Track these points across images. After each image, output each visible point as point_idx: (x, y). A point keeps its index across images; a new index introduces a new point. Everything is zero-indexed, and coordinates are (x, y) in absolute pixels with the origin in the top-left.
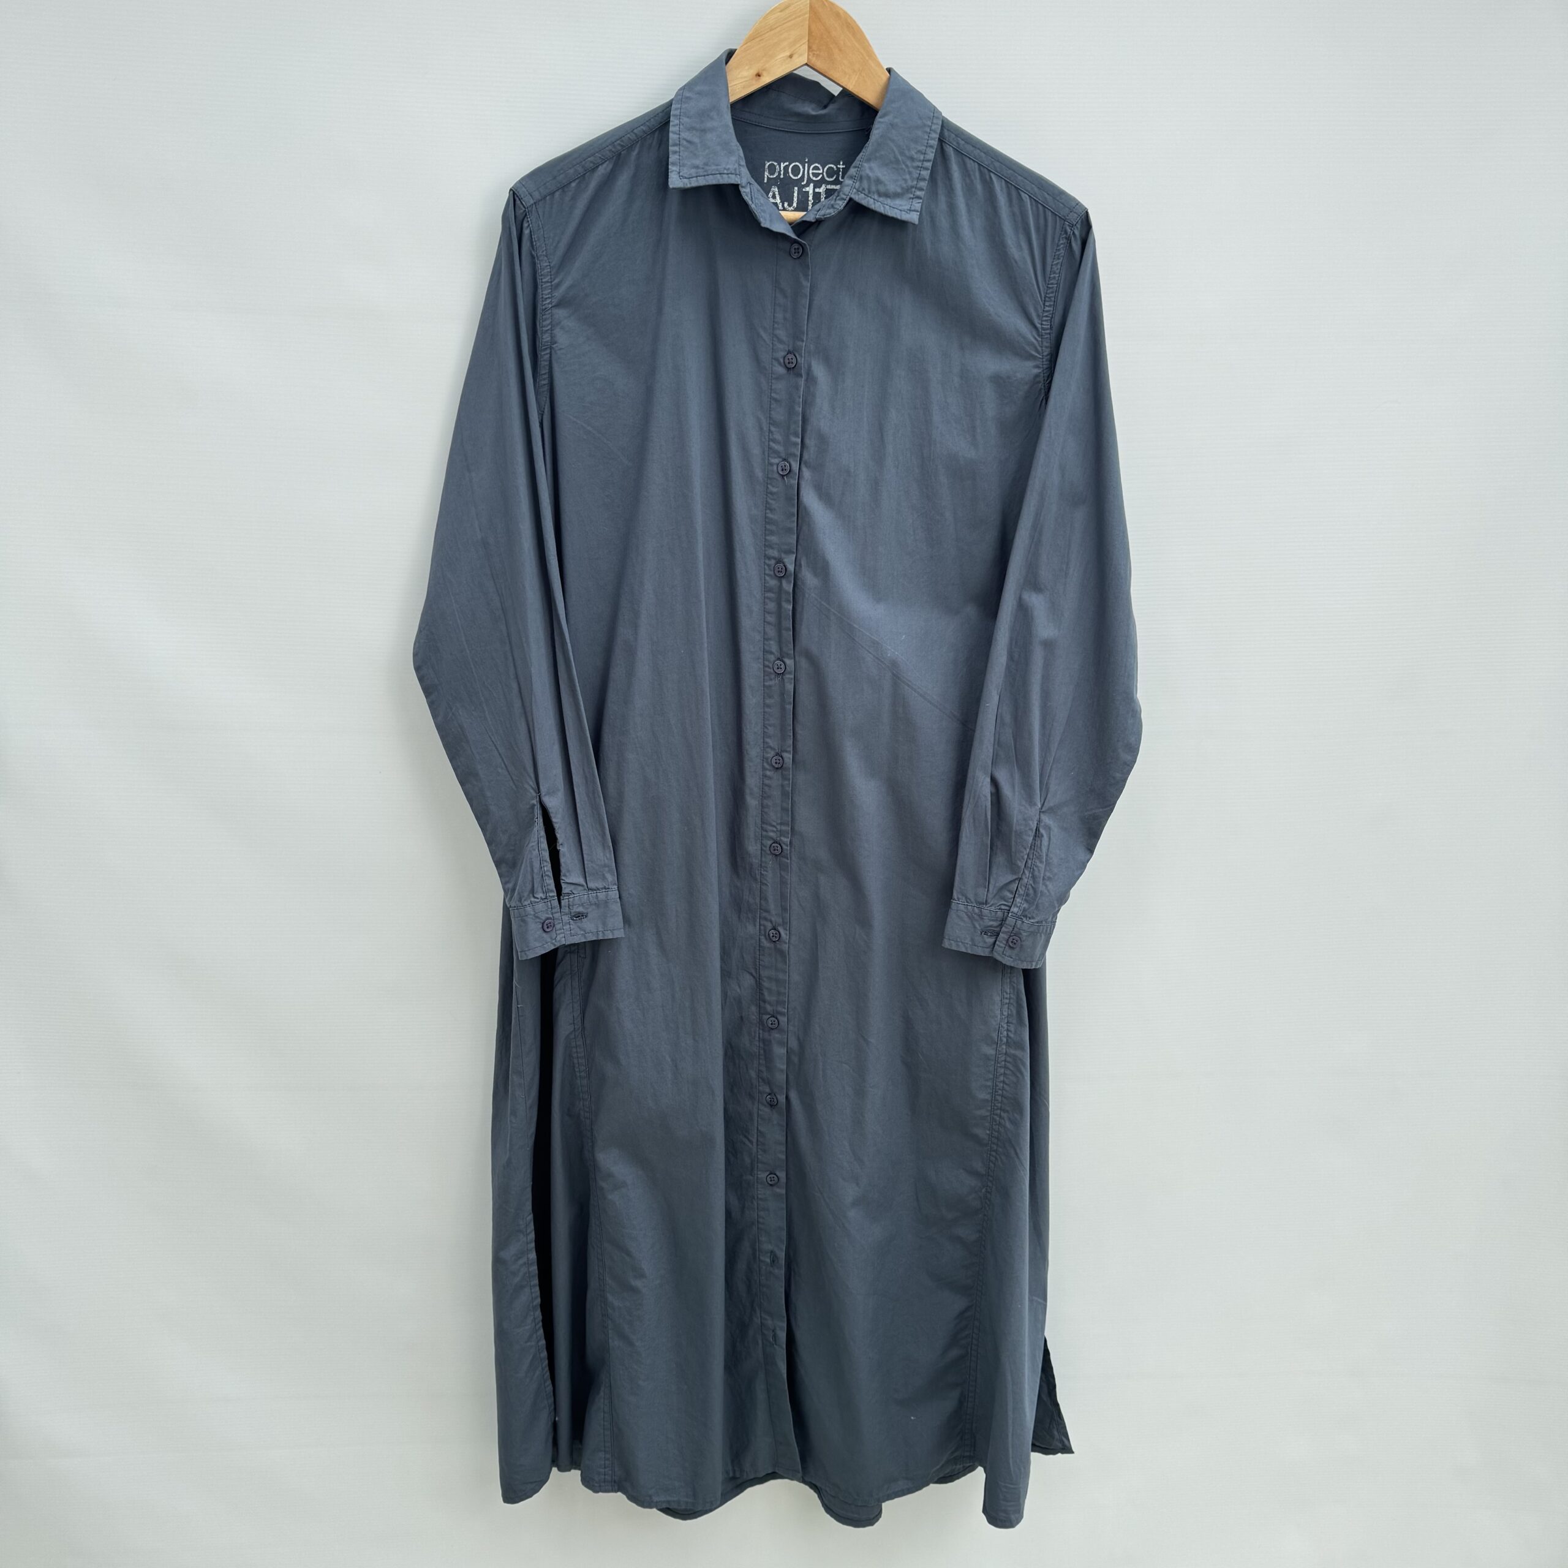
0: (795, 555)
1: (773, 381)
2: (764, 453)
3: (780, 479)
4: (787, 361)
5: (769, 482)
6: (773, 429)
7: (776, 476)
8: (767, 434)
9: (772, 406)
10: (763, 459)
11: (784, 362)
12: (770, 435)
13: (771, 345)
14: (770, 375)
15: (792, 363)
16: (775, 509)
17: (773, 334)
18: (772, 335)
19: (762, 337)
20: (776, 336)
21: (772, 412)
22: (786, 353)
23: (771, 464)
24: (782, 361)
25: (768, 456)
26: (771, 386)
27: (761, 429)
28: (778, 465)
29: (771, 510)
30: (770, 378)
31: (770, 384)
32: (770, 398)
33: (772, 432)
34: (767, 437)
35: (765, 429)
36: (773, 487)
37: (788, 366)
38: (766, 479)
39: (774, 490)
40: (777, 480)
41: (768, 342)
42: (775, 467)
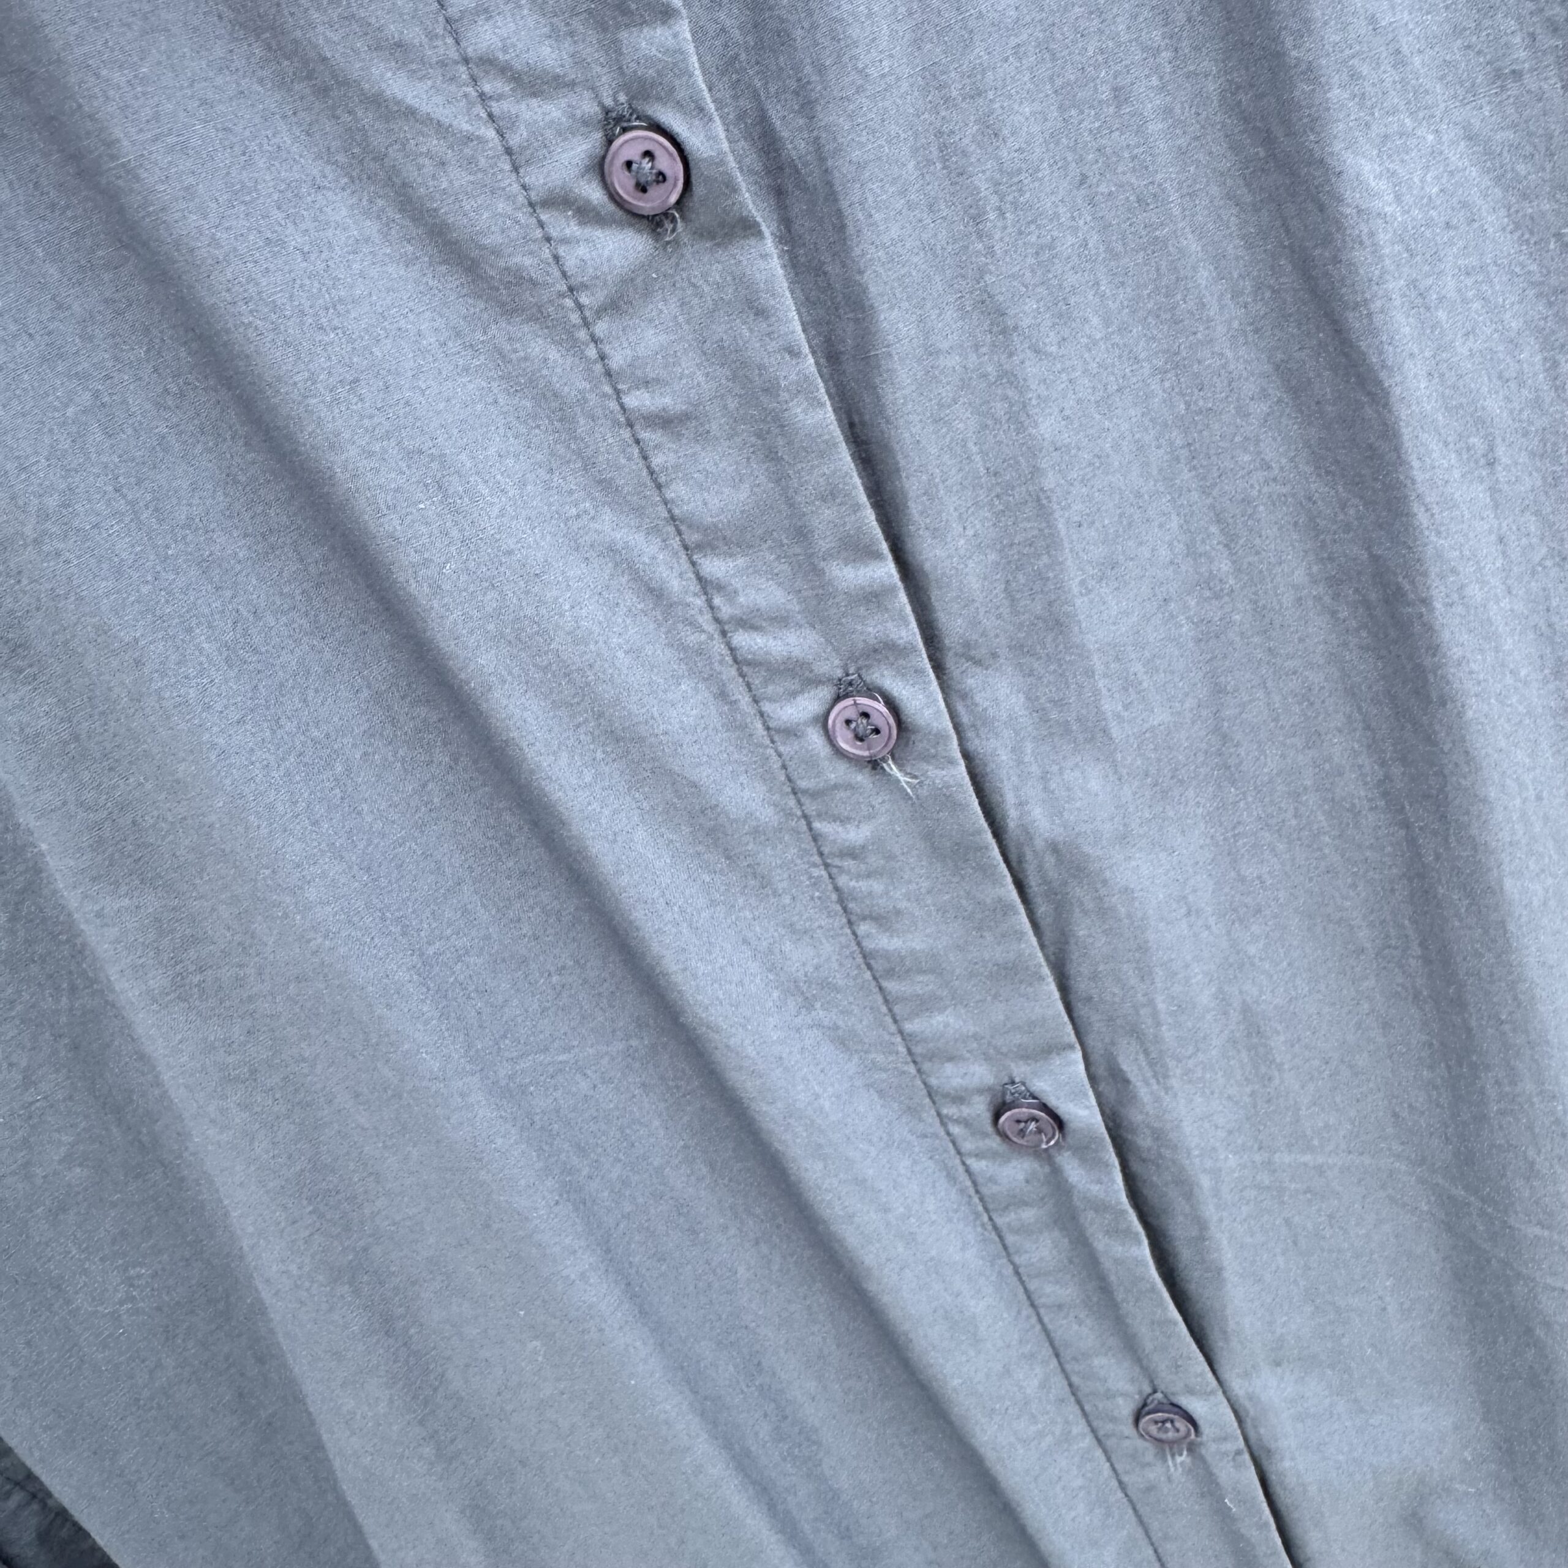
0: (1078, 1055)
1: (601, 328)
2: (722, 695)
3: (862, 778)
4: (623, 183)
5: (811, 807)
6: (714, 567)
7: (836, 772)
8: (700, 602)
9: (657, 460)
10: (736, 726)
11: (613, 197)
12: (717, 601)
13: (490, 133)
14: (569, 303)
15: (661, 177)
16: (898, 912)
17: (466, 61)
18: (462, 72)
19: (411, 113)
20: (488, 62)
21: (677, 490)
22: (598, 136)
23: (791, 732)
24: (595, 194)
25: (756, 701)
26: (602, 357)
27: (655, 593)
28: (823, 721)
29: (880, 920)
30: (575, 318)
31: (592, 352)
32: (630, 425)
33: (720, 588)
34: (705, 620)
35: (675, 585)
36: (844, 821)
37: (649, 204)
38: (792, 802)
39: (855, 835)
40: (849, 786)
41: (464, 125)
42: (815, 738)
